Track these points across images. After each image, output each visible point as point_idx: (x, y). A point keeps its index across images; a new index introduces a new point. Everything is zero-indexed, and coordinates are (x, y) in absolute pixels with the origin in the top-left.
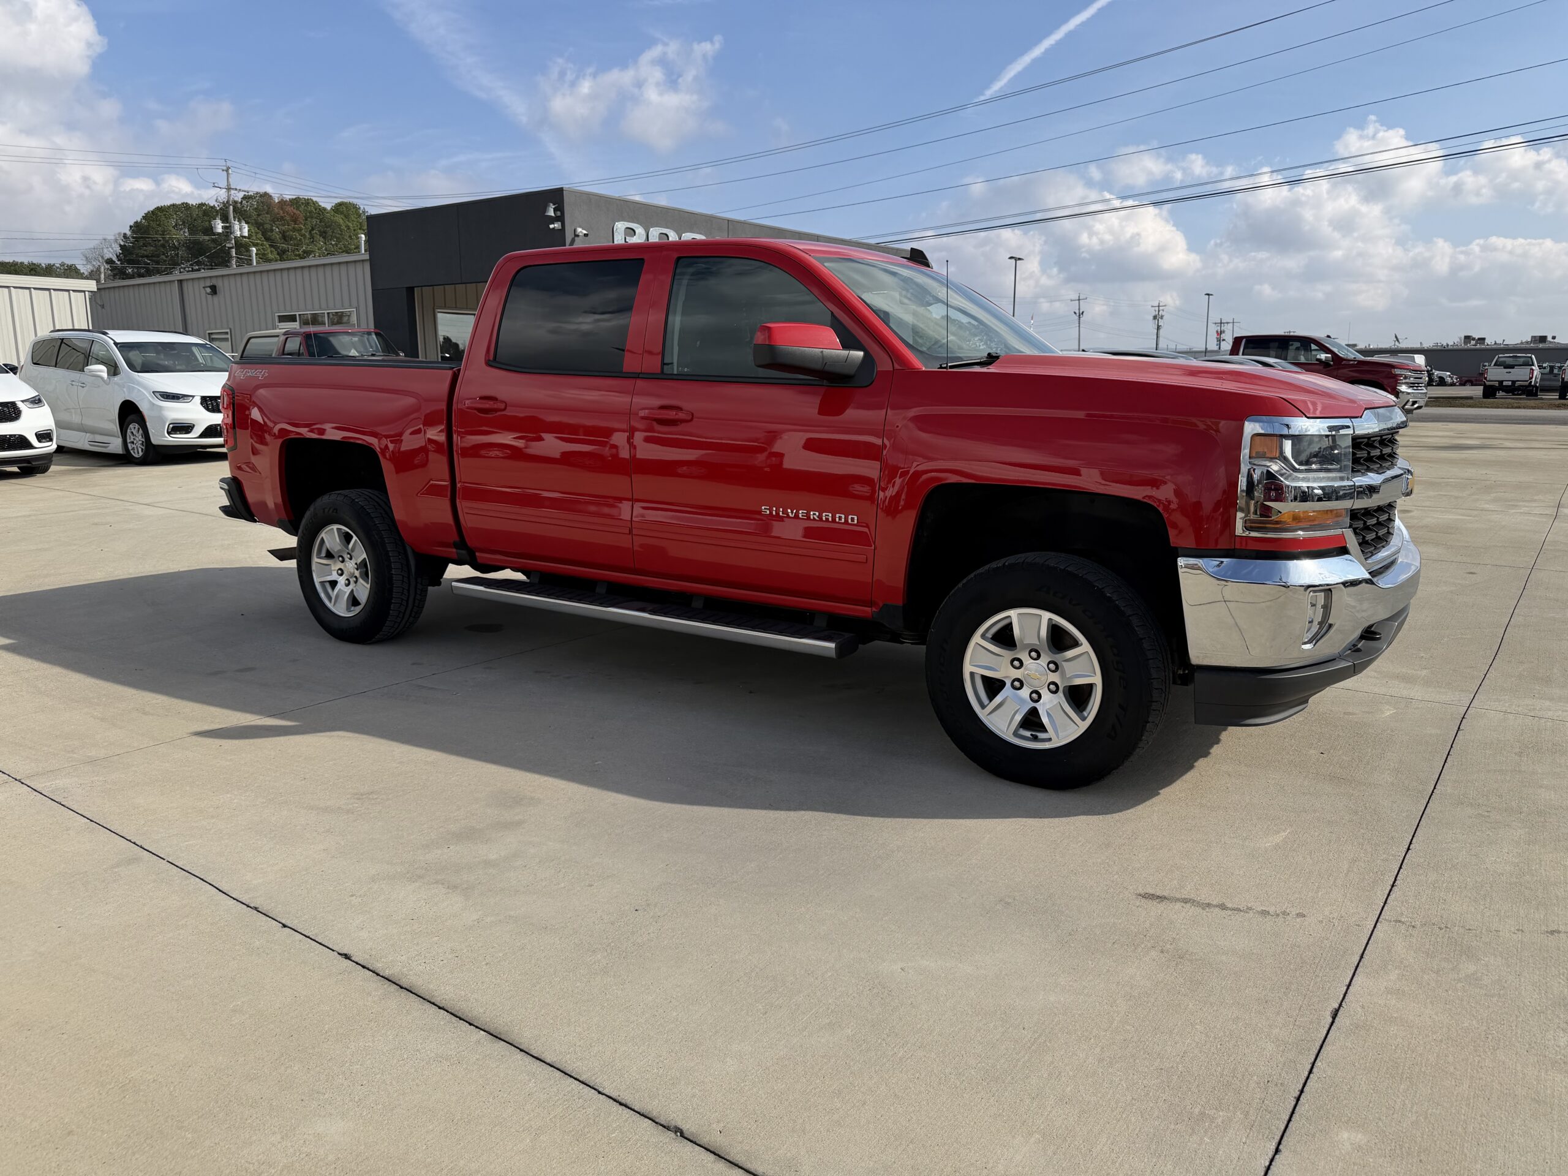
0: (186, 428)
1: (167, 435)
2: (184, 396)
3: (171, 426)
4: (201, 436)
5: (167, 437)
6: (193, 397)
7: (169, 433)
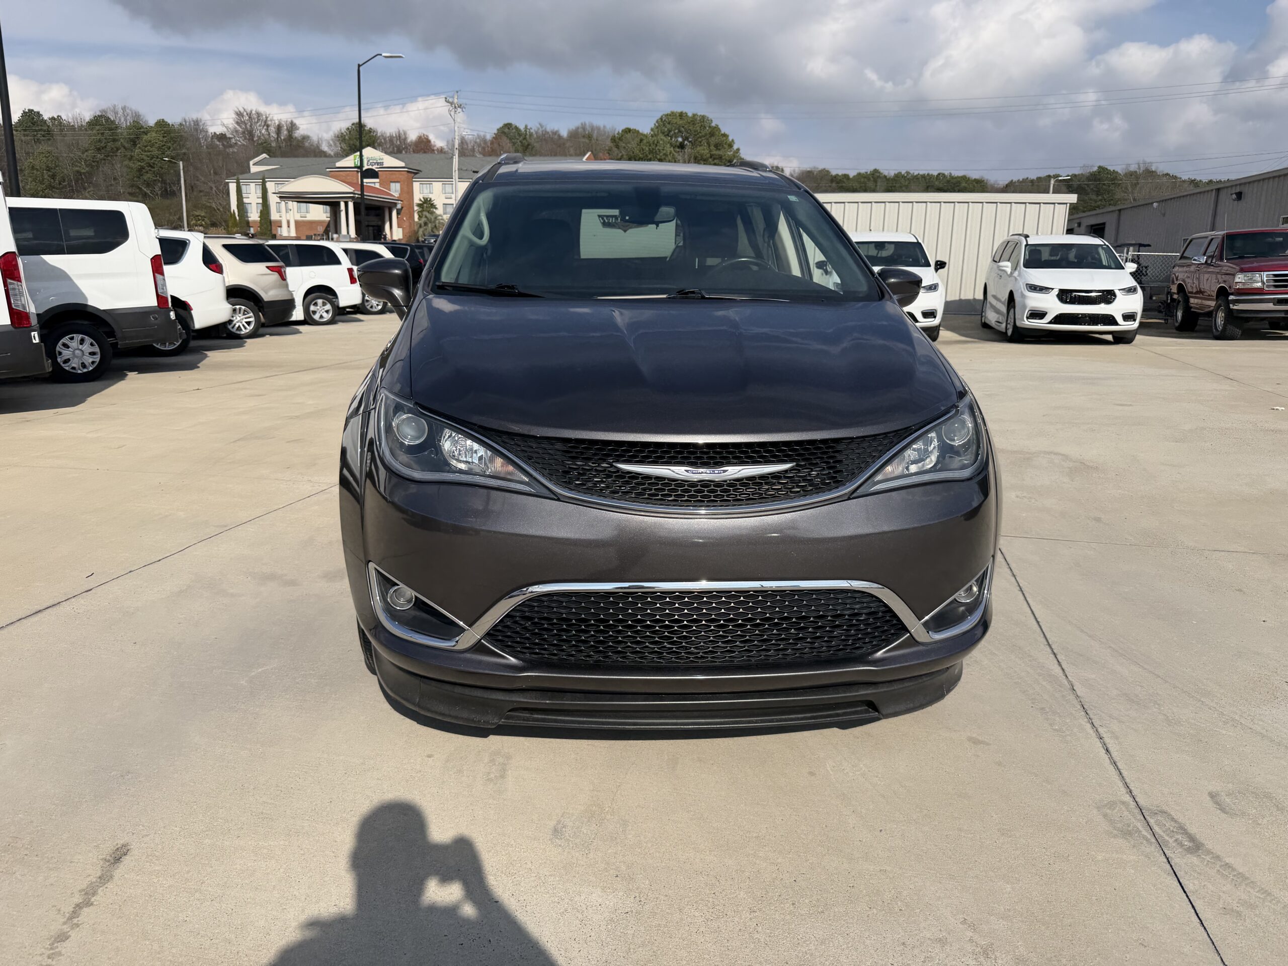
0: (1040, 315)
1: (1025, 319)
2: (1047, 289)
3: (1030, 312)
4: (1050, 323)
5: (1024, 321)
6: (1053, 289)
7: (1028, 318)
